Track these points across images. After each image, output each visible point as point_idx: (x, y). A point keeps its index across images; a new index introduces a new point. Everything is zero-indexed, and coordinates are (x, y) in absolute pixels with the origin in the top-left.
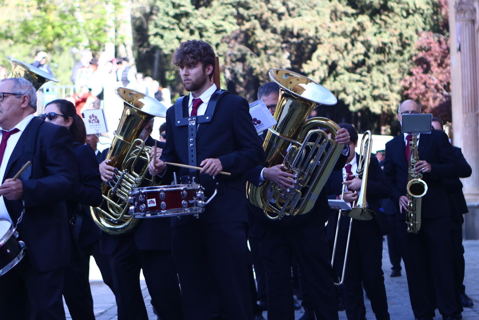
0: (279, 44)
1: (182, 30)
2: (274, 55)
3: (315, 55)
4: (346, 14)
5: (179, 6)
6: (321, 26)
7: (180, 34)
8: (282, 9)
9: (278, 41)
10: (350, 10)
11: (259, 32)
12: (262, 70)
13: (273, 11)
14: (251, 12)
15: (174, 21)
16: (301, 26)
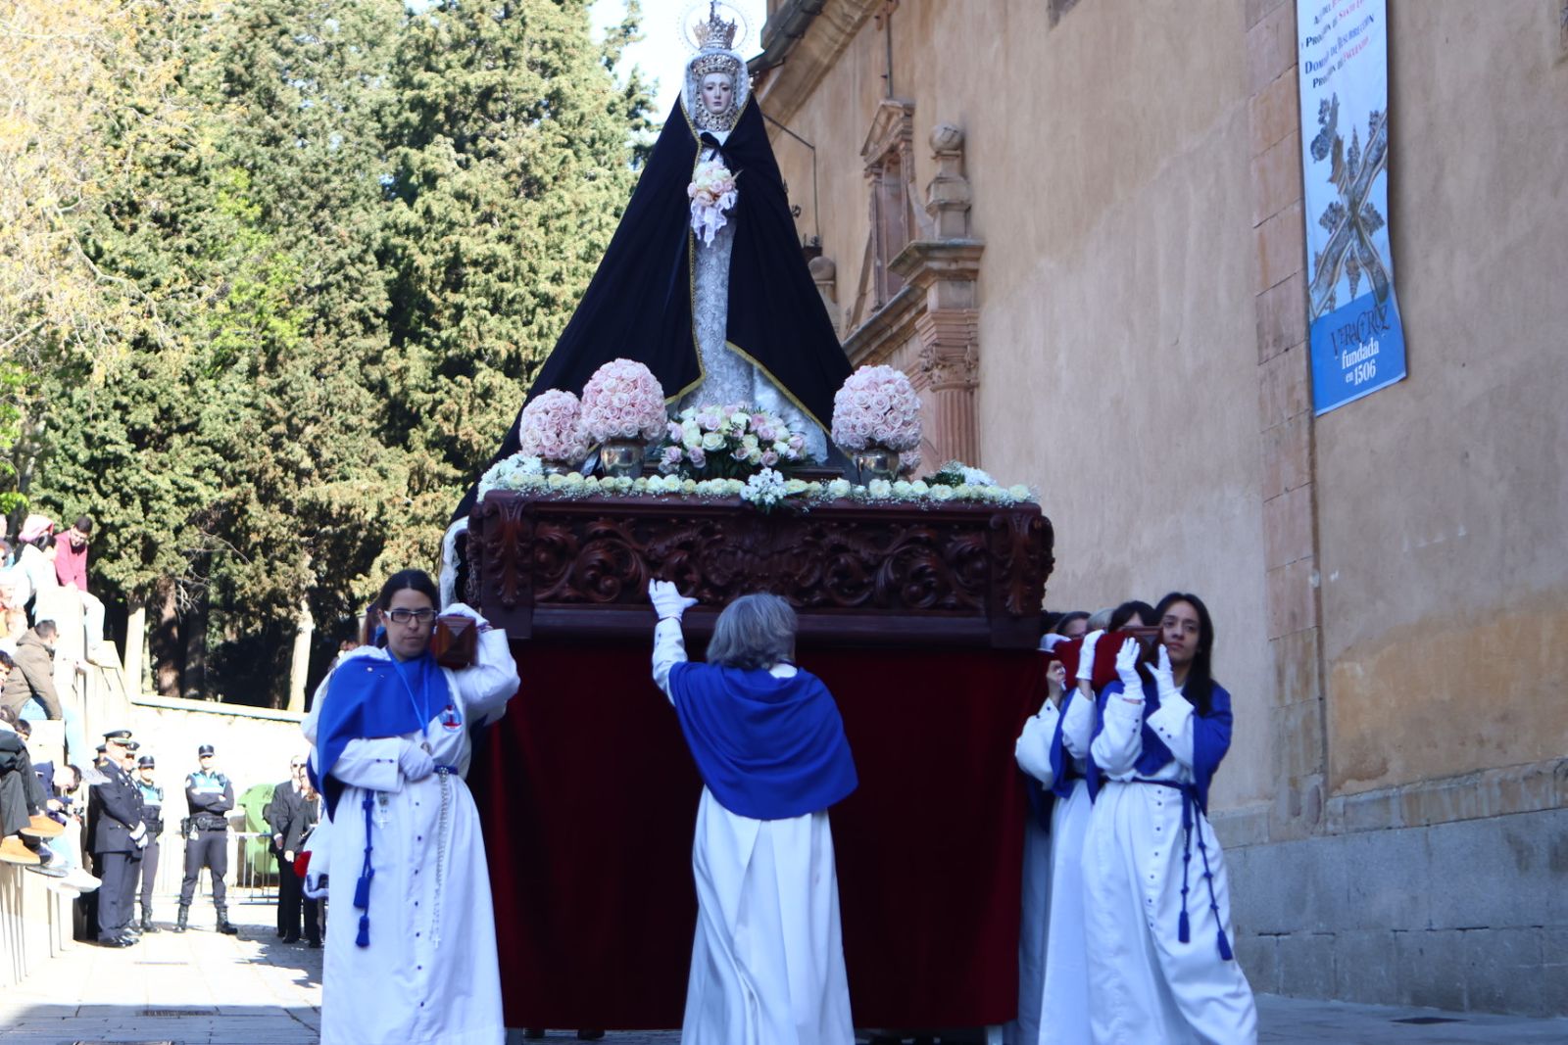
0: (296, 537)
1: (105, 495)
2: (284, 559)
3: (378, 562)
4: (442, 478)
5: (104, 441)
6: (389, 500)
7: (101, 503)
8: (307, 463)
9: (293, 528)
10: (451, 471)
11: (254, 508)
12: (257, 589)
13: (287, 466)
14: (237, 466)
15: (87, 474)
16: (348, 499)
